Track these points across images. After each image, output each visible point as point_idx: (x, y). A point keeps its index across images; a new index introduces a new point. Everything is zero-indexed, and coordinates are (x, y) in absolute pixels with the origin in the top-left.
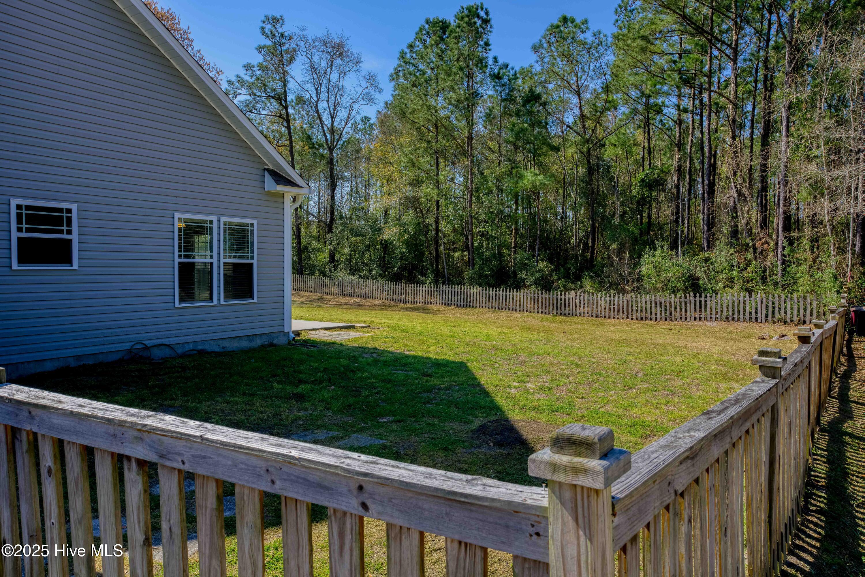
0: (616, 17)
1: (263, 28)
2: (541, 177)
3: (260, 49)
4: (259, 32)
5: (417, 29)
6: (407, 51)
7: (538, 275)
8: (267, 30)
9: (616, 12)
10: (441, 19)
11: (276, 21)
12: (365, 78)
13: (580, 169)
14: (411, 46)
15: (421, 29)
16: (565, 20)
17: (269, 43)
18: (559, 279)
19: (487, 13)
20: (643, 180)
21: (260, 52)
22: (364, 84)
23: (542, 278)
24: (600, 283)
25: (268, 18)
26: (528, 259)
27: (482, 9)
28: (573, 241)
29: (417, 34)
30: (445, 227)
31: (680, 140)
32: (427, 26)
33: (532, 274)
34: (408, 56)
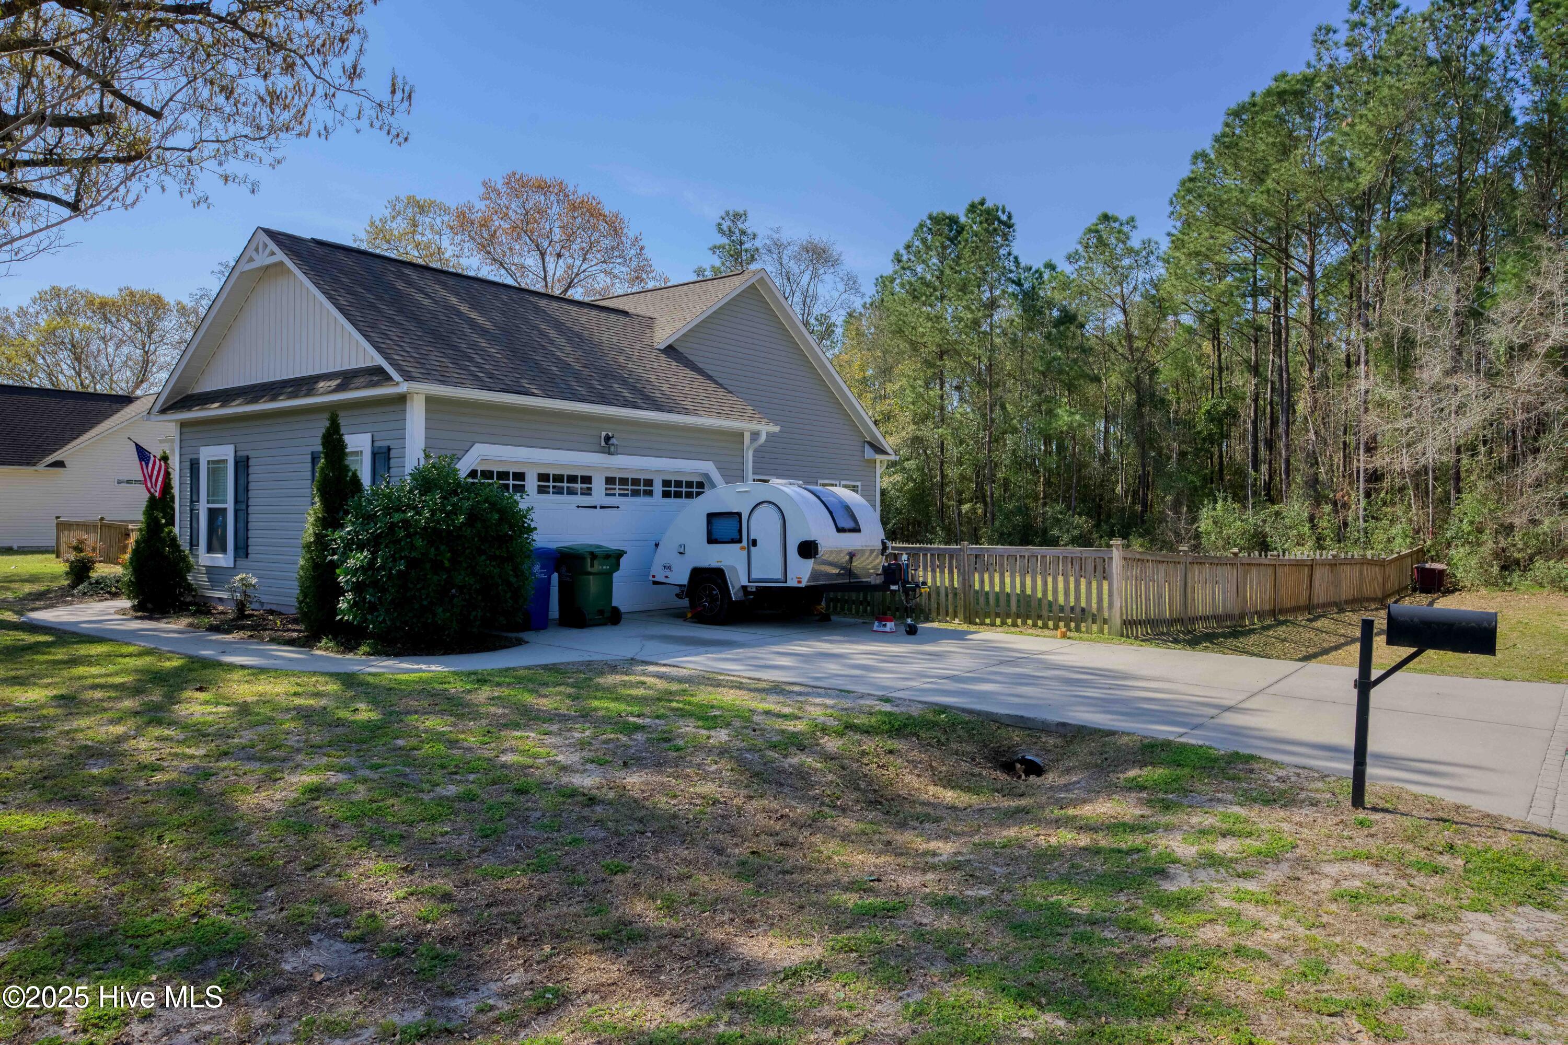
0: (1172, 209)
1: (720, 225)
2: (1078, 417)
3: (714, 249)
4: (714, 230)
5: (916, 225)
6: (903, 252)
7: (1077, 532)
8: (725, 227)
9: (1171, 203)
10: (948, 214)
11: (737, 217)
12: (842, 279)
13: (1127, 397)
14: (908, 247)
15: (921, 226)
16: (1106, 218)
17: (725, 241)
18: (1101, 537)
19: (1010, 217)
20: (1208, 412)
21: (714, 253)
22: (841, 287)
23: (1081, 536)
24: (1151, 541)
25: (728, 215)
26: (1061, 513)
27: (1004, 212)
28: (1119, 489)
29: (916, 231)
30: (952, 473)
31: (1257, 361)
32: (928, 222)
33: (1068, 531)
34: (905, 258)
